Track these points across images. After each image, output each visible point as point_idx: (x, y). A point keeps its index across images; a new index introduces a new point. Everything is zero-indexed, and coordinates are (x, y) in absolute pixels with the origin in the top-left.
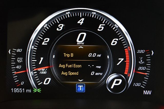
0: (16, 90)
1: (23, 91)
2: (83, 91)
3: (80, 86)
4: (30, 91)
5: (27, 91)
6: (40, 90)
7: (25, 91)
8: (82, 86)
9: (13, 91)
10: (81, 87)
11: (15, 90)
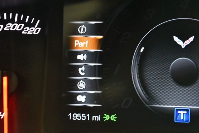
0: (77, 117)
1: (87, 117)
2: (187, 120)
3: (182, 112)
4: (99, 118)
5: (94, 118)
6: (114, 117)
7: (91, 117)
8: (185, 112)
9: (72, 117)
10: (184, 114)
11: (75, 116)
